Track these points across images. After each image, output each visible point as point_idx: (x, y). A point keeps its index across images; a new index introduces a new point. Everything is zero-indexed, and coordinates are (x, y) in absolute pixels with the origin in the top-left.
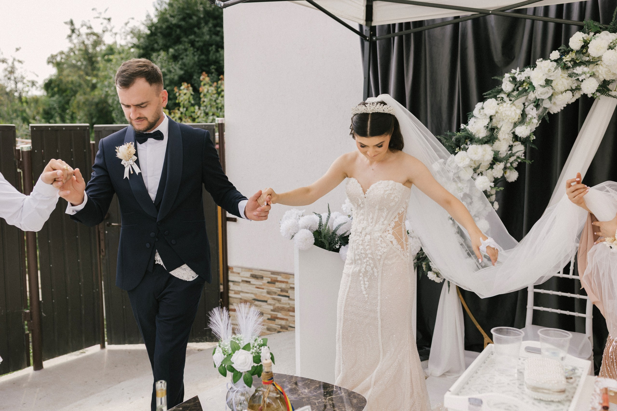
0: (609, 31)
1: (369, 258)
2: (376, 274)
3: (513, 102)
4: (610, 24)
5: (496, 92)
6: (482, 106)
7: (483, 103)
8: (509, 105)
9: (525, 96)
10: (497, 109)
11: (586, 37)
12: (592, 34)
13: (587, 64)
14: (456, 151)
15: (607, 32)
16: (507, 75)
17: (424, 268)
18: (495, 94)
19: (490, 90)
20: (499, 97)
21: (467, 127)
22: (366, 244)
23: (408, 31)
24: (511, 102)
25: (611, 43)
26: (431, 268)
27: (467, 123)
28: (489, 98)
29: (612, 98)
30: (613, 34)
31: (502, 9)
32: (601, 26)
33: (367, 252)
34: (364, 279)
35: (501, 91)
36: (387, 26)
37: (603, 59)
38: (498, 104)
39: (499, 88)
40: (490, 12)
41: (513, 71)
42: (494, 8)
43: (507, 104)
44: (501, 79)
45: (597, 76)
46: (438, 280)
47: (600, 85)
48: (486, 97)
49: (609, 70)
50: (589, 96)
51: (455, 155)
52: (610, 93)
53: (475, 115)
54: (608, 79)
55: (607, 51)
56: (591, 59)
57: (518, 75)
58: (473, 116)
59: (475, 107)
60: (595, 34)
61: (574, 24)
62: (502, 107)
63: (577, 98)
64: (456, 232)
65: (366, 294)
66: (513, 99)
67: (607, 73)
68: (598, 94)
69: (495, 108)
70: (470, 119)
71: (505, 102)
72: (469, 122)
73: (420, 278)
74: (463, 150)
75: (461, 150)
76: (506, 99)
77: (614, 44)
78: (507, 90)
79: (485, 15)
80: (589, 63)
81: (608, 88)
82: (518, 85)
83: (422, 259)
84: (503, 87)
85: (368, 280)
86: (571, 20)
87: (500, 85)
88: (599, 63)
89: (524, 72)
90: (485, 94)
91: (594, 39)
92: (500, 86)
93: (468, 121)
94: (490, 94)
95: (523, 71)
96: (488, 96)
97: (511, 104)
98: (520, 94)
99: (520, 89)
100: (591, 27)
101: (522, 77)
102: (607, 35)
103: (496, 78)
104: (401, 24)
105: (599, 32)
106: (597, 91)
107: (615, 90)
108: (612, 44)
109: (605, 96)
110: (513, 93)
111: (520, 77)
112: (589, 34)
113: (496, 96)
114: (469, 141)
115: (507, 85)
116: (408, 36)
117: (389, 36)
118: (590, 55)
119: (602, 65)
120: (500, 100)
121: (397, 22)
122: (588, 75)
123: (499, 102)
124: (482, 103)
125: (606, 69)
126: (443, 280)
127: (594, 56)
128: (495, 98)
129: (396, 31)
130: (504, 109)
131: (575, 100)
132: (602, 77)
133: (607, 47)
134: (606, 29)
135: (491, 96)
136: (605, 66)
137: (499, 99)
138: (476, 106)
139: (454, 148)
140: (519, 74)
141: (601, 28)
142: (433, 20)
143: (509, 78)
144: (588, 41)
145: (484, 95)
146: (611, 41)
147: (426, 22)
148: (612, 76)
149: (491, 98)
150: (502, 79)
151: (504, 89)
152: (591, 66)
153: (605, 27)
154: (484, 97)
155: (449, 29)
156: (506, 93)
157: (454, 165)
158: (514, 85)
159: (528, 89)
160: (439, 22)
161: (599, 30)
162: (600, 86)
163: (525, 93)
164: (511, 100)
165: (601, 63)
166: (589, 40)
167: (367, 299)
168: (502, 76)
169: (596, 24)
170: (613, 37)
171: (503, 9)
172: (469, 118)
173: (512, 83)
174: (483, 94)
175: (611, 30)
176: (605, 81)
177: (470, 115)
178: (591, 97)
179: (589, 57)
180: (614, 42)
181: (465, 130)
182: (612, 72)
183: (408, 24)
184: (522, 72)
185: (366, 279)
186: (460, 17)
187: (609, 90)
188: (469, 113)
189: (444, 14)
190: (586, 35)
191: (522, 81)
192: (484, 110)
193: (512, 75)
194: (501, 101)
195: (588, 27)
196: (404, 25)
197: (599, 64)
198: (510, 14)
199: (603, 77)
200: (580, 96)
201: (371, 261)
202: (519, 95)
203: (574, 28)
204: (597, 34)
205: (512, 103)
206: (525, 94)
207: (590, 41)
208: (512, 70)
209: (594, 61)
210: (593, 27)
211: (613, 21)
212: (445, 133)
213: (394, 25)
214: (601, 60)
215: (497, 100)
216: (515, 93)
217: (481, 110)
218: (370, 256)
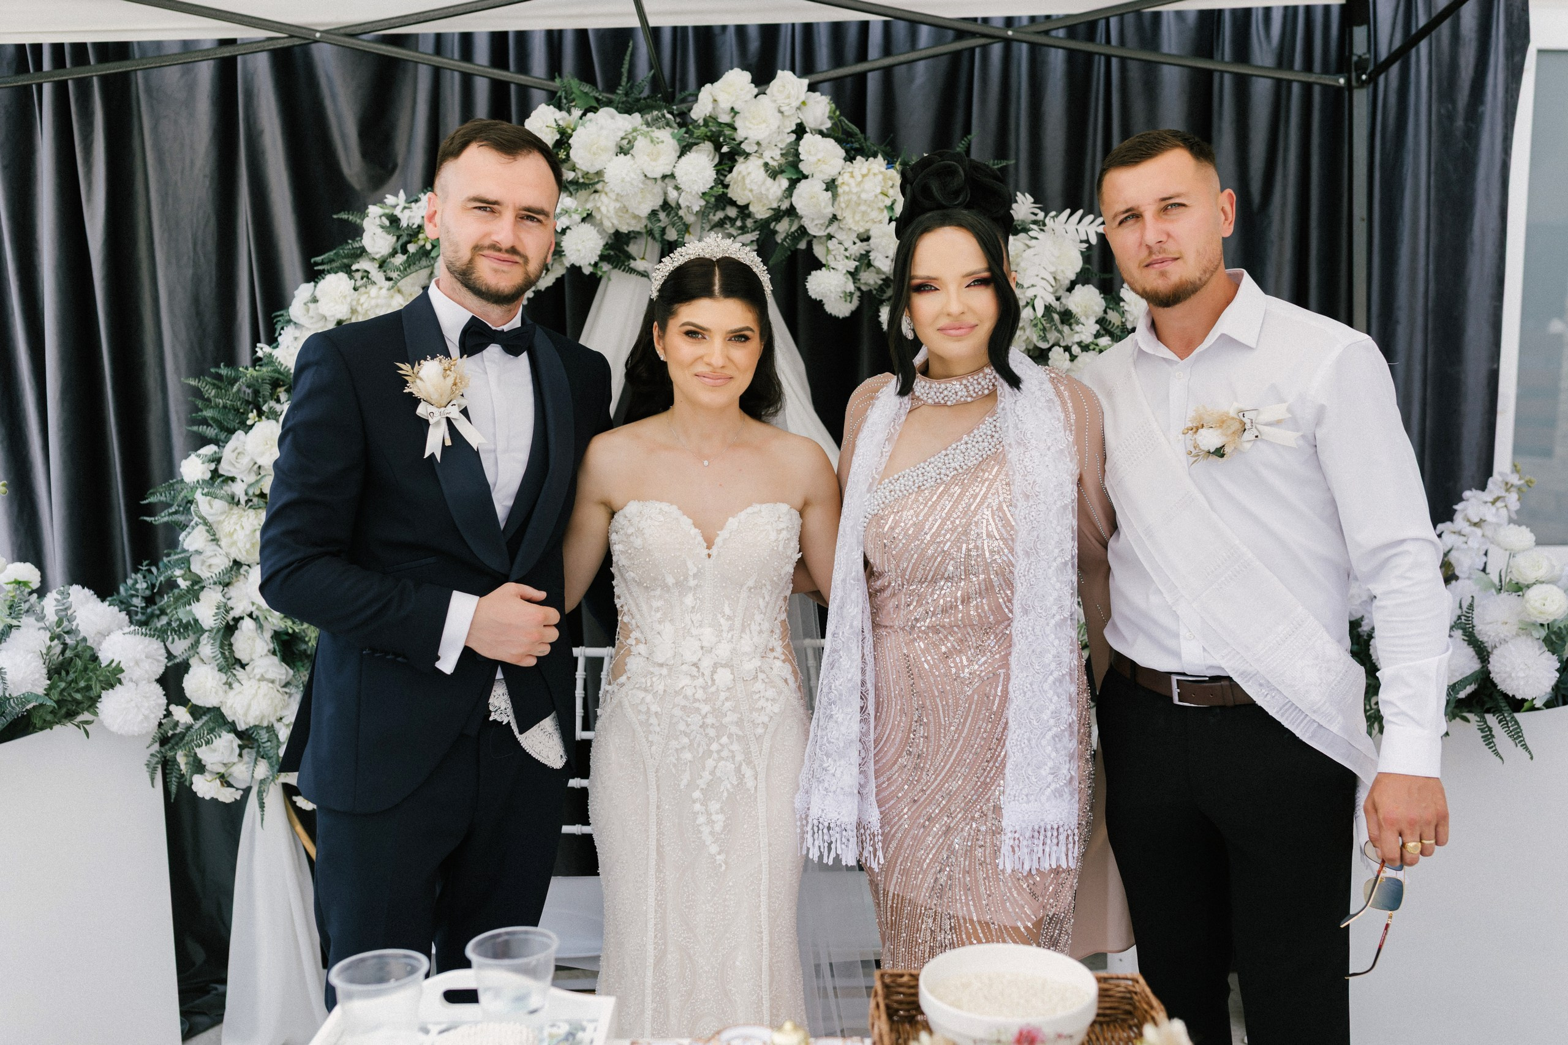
0: (616, 108)
1: (730, 736)
2: (750, 783)
3: (396, 283)
4: (618, 92)
5: (347, 256)
6: (313, 293)
7: (315, 286)
8: (384, 291)
9: (425, 267)
10: (354, 303)
11: (563, 119)
12: (577, 113)
13: (571, 189)
14: (249, 422)
15: (611, 110)
16: (374, 210)
17: (183, 767)
18: (345, 261)
19: (330, 250)
20: (358, 270)
21: (276, 353)
22: (723, 696)
23: (82, 73)
24: (391, 283)
25: (623, 139)
26: (203, 763)
27: (276, 340)
28: (329, 272)
29: (639, 277)
30: (626, 116)
31: (348, 31)
32: (597, 95)
33: (725, 720)
34: (707, 806)
35: (362, 252)
36: (12, 50)
37: (606, 178)
38: (355, 289)
39: (356, 245)
40: (318, 35)
41: (390, 199)
42: (328, 24)
43: (381, 288)
44: (358, 221)
45: (598, 222)
46: (227, 796)
47: (607, 244)
48: (320, 268)
49: (625, 207)
50: (587, 271)
51: (246, 433)
52: (633, 264)
53: (293, 318)
54: (624, 229)
55: (615, 158)
56: (580, 176)
57: (402, 211)
58: (289, 321)
59: (294, 297)
60: (584, 114)
61: (539, 86)
62: (367, 295)
63: (559, 275)
64: (269, 651)
65: (719, 854)
66: (394, 275)
67: (621, 214)
68: (605, 267)
69: (349, 299)
70: (282, 329)
71: (374, 283)
72: (280, 339)
73: (173, 796)
74: (268, 418)
75: (263, 417)
76: (376, 275)
77: (629, 142)
78: (376, 250)
79: (307, 41)
80: (575, 187)
81: (627, 252)
82: (404, 239)
83: (173, 742)
84: (367, 241)
85: (721, 808)
86: (530, 76)
87: (358, 236)
88: (599, 187)
89: (419, 204)
90: (319, 259)
91: (582, 125)
92: (358, 239)
93: (277, 335)
94: (331, 261)
95: (417, 201)
96: (325, 267)
97: (389, 289)
98: (412, 262)
99: (412, 248)
100: (573, 96)
101: (414, 217)
102: (613, 118)
103: (344, 216)
104: (58, 49)
105: (594, 110)
106: (603, 258)
107: (643, 258)
108: (625, 142)
109: (623, 271)
110: (392, 260)
111: (409, 218)
112: (569, 112)
113: (350, 266)
114: (285, 391)
115: (375, 237)
116: (84, 86)
117: (22, 81)
118: (577, 166)
119: (606, 194)
120: (362, 278)
121: (46, 40)
122: (577, 218)
123: (359, 283)
124: (312, 284)
125: (618, 205)
126: (241, 792)
127: (585, 169)
128: (347, 273)
129: (47, 65)
130: (373, 302)
131: (554, 280)
132: (610, 225)
133: (613, 148)
134: (609, 103)
135: (334, 265)
136: (613, 196)
137: (358, 275)
138: (296, 293)
139: (243, 413)
140: (405, 208)
141: (597, 100)
142: (158, 44)
143: (380, 217)
144: (570, 131)
145: (317, 264)
146: (622, 134)
147: (136, 48)
148: (633, 222)
149: (336, 273)
150: (363, 220)
151: (369, 249)
152: (583, 194)
153: (607, 98)
154: (316, 268)
155: (205, 72)
156: (374, 259)
157: (245, 461)
158: (395, 238)
159: (431, 250)
160: (176, 50)
161: (595, 104)
162: (607, 246)
163: (424, 259)
164: (389, 279)
165: (603, 187)
166: (572, 127)
167: (723, 868)
168: (362, 212)
169: (586, 88)
170: (627, 124)
171: (352, 32)
172: (278, 327)
173: (389, 233)
174: (313, 260)
175: (620, 105)
176: (617, 234)
177: (280, 318)
178: (592, 273)
179: (574, 171)
180: (630, 137)
181: (270, 360)
182: (630, 211)
183: (80, 49)
184: (413, 204)
185: (714, 806)
186: (239, 42)
187: (630, 257)
188: (279, 313)
189: (187, 29)
190: (564, 114)
191: (415, 226)
192: (319, 304)
193: (387, 211)
194: (365, 279)
195: (566, 93)
196: (67, 50)
197: (601, 192)
198: (372, 45)
199: (613, 224)
200: (564, 271)
201: (735, 747)
202: (409, 266)
203: (537, 94)
204: (590, 115)
205: (393, 287)
206: (424, 262)
207: (573, 130)
208: (387, 196)
209: (587, 181)
210: (579, 97)
211: (624, 83)
212: (213, 370)
213: (37, 48)
214: (603, 181)
215: (351, 277)
216: (400, 259)
217: (309, 304)
218: (734, 729)
